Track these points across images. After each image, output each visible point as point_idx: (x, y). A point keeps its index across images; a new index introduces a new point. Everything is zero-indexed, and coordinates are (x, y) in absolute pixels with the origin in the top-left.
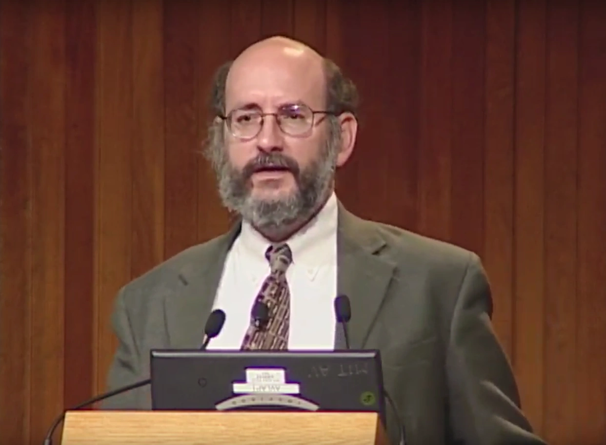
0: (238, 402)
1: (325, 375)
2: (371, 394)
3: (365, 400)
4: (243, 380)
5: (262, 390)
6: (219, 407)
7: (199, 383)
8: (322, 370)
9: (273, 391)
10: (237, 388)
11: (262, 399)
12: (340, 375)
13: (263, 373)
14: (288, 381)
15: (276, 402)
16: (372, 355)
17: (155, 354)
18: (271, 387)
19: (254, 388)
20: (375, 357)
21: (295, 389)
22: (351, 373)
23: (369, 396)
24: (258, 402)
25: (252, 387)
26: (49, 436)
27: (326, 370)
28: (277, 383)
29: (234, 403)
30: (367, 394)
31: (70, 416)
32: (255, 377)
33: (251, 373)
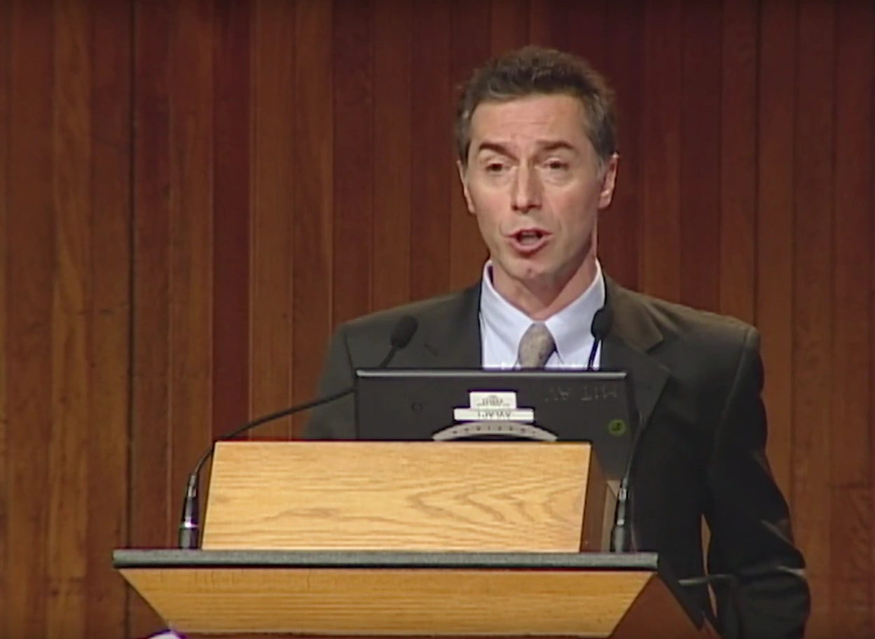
0: (460, 431)
1: (565, 399)
2: (621, 421)
3: (614, 429)
4: (467, 405)
5: (489, 418)
6: (436, 437)
7: (413, 406)
8: (563, 394)
9: (502, 418)
10: (460, 414)
11: (489, 428)
12: (584, 399)
13: (490, 397)
14: (521, 406)
15: (505, 431)
16: (622, 375)
17: (360, 373)
18: (500, 413)
19: (479, 415)
20: (626, 377)
21: (528, 415)
22: (597, 396)
23: (619, 425)
24: (484, 431)
25: (477, 414)
26: (196, 470)
27: (567, 394)
28: (506, 407)
29: (455, 432)
30: (616, 421)
31: (220, 446)
32: (481, 402)
33: (476, 397)
